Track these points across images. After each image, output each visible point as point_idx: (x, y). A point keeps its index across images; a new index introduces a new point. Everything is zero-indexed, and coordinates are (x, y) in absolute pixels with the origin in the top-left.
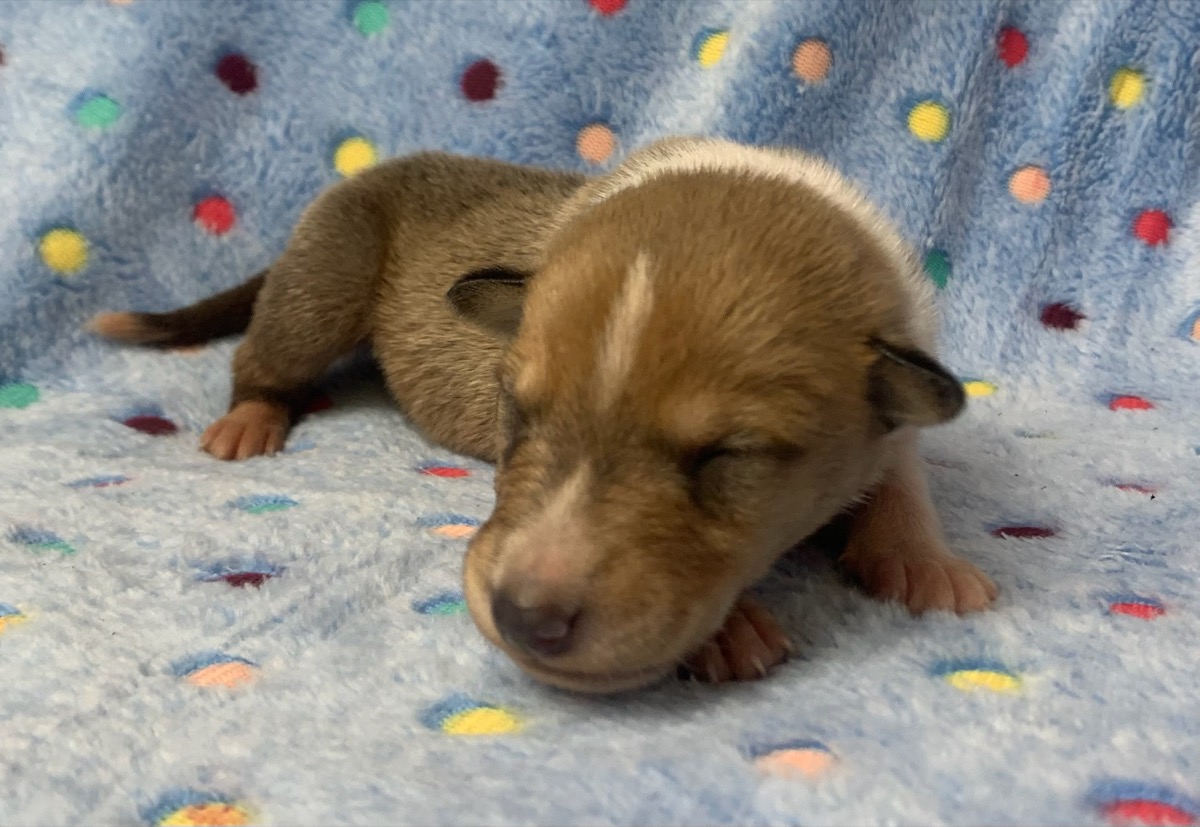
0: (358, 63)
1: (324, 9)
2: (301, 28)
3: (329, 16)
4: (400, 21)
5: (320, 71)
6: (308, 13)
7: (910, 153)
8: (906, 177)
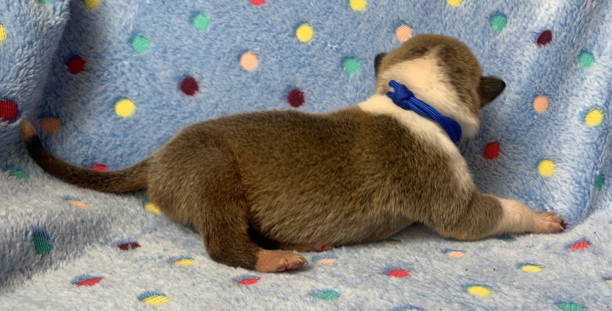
0: (346, 88)
1: (332, 63)
2: (322, 73)
3: (334, 67)
4: (363, 68)
5: (331, 92)
6: (325, 66)
7: (585, 134)
8: (583, 144)
